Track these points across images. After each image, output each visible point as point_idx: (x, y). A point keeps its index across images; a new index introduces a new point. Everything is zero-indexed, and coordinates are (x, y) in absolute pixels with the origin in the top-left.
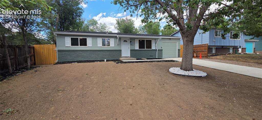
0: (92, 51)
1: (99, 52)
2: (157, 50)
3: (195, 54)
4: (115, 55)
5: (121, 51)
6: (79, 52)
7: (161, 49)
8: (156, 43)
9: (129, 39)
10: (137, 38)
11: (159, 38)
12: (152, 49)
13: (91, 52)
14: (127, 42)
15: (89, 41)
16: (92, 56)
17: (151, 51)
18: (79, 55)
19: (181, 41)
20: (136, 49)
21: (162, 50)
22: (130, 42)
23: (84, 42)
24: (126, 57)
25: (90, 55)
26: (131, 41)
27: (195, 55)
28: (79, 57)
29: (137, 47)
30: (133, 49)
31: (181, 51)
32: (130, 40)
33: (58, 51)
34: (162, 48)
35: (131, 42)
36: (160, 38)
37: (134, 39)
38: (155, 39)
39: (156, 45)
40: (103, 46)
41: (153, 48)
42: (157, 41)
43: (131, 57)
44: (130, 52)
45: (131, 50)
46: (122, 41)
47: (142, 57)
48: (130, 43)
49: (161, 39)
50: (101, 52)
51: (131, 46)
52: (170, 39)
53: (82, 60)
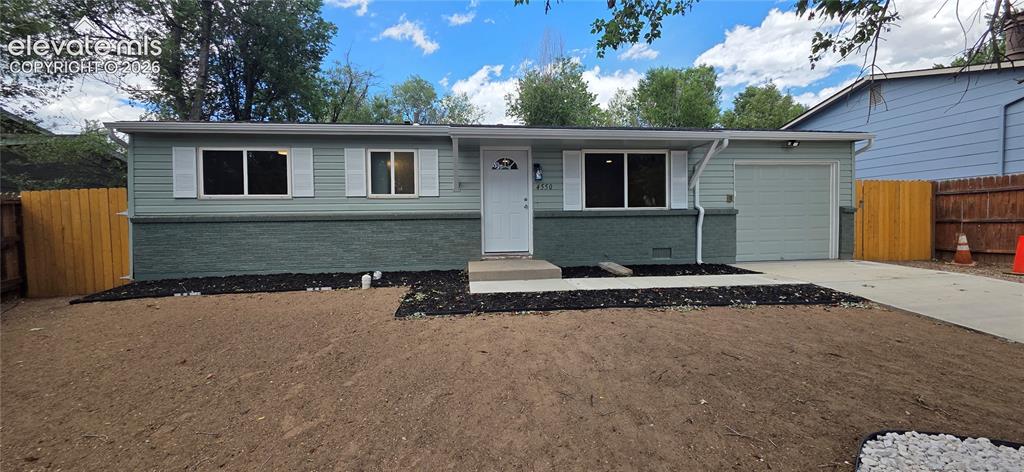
0: (311, 225)
1: (351, 229)
2: (702, 211)
3: (963, 239)
4: (441, 243)
5: (480, 219)
6: (241, 227)
7: (723, 205)
8: (692, 174)
9: (528, 148)
10: (576, 146)
11: (709, 143)
12: (667, 208)
13: (306, 225)
14: (515, 167)
15: (300, 166)
16: (310, 252)
17: (660, 222)
18: (244, 242)
19: (857, 157)
20: (567, 208)
21: (731, 215)
22: (531, 170)
23: (271, 176)
24: (508, 256)
25: (304, 244)
26: (537, 162)
27: (966, 248)
28: (243, 258)
29: (573, 196)
30: (548, 206)
31: (857, 216)
32: (533, 158)
33: (136, 222)
34: (730, 198)
35: (536, 167)
36: (721, 142)
37: (556, 149)
38: (688, 147)
39: (697, 183)
40: (375, 195)
41: (677, 198)
42: (697, 156)
43: (536, 256)
44: (534, 229)
45: (538, 217)
46: (486, 163)
47: (607, 258)
48: (530, 176)
49: (726, 142)
50: (365, 225)
51: (540, 193)
52: (786, 145)
53: (259, 273)
